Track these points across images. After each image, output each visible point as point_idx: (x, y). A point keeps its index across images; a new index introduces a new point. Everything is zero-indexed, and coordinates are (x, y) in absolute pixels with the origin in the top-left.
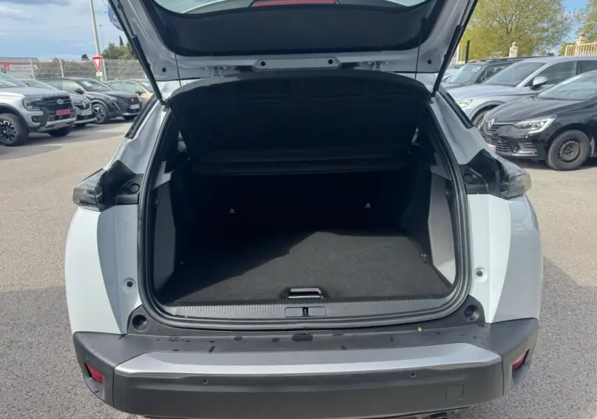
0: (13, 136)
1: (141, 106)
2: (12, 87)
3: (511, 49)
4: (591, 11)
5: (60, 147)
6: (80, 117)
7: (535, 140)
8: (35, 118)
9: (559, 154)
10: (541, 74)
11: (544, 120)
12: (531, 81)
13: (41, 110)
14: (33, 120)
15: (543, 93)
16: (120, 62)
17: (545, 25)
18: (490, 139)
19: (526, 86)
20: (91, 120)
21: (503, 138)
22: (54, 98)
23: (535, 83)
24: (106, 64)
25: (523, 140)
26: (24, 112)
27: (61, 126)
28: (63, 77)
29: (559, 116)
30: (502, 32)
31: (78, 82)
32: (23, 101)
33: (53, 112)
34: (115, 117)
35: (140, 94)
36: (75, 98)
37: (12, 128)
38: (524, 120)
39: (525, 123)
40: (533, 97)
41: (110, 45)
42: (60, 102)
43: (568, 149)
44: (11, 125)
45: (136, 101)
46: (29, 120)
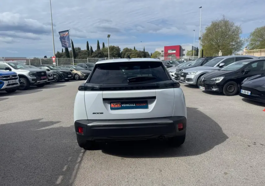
0: (24, 86)
1: (72, 75)
2: (23, 68)
3: (219, 53)
4: (251, 37)
5: (42, 90)
6: (49, 80)
7: (218, 85)
8: (33, 80)
9: (227, 90)
10: (222, 62)
11: (220, 78)
12: (219, 65)
13: (35, 77)
14: (32, 80)
15: (223, 69)
16: (62, 59)
17: (234, 43)
18: (203, 85)
19: (217, 66)
20: (52, 81)
21: (207, 84)
22: (41, 72)
23: (220, 65)
24: (58, 60)
25: (214, 85)
26: (29, 77)
27: (42, 83)
28: (41, 64)
29: (226, 76)
30: (216, 46)
31: (48, 67)
32: (29, 73)
33: (40, 77)
34: (62, 80)
35: (72, 71)
36: (47, 72)
37: (24, 84)
38: (214, 78)
39: (214, 79)
40: (219, 70)
41: (58, 52)
42: (43, 74)
43: (230, 88)
44: (24, 82)
45: (70, 74)
46: (31, 80)
